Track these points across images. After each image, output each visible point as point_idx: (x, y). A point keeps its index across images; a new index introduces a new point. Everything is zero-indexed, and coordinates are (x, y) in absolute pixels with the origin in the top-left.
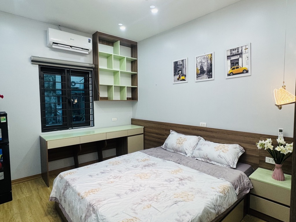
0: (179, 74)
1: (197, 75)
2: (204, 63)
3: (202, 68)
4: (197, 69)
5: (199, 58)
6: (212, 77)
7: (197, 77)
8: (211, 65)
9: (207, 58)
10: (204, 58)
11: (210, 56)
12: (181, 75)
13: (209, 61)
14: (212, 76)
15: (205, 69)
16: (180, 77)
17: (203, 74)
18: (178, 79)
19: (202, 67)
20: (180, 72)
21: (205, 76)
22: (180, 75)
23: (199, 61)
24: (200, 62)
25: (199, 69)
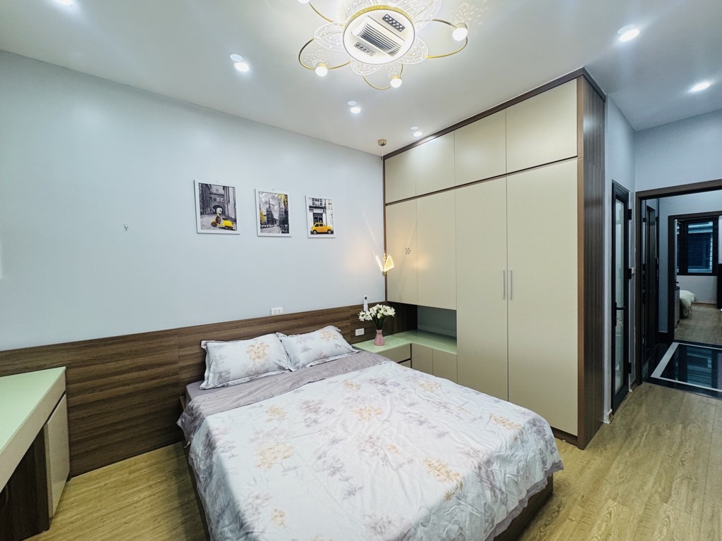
0: (215, 213)
1: (261, 224)
2: (273, 205)
3: (269, 214)
4: (261, 214)
5: (263, 195)
6: (288, 232)
7: (261, 228)
8: (286, 212)
9: (279, 200)
10: (273, 198)
11: (283, 197)
12: (221, 217)
13: (282, 206)
14: (288, 230)
15: (276, 216)
16: (218, 221)
17: (273, 224)
18: (214, 225)
19: (271, 212)
20: (219, 210)
21: (276, 228)
22: (218, 217)
23: (263, 200)
24: (266, 203)
25: (265, 214)
